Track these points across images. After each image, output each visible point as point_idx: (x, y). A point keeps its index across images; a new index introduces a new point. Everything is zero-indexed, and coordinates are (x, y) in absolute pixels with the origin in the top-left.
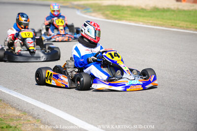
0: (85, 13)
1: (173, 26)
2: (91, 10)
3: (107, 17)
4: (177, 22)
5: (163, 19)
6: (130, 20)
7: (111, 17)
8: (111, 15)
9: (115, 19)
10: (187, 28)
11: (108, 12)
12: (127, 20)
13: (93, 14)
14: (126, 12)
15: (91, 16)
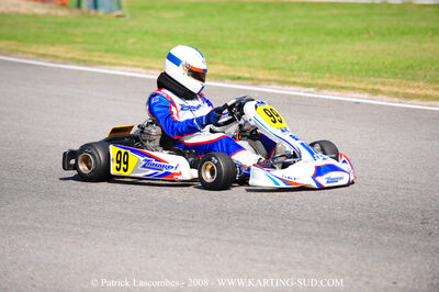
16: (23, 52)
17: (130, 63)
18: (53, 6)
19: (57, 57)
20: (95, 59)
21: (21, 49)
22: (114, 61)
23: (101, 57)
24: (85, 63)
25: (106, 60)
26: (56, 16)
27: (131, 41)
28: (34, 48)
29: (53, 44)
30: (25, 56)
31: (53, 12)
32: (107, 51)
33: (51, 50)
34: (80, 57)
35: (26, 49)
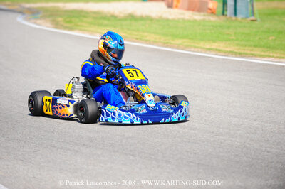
0: (28, 20)
1: (137, 39)
2: (40, 15)
3: (57, 25)
4: (146, 34)
5: (128, 29)
6: (85, 30)
7: (62, 25)
8: (62, 23)
9: (66, 28)
10: (154, 43)
11: (60, 19)
12: (80, 30)
13: (39, 21)
14: (85, 19)
15: (35, 23)
16: (195, 47)
17: (275, 55)
18: (206, 14)
19: (219, 51)
20: (249, 52)
21: (193, 45)
22: (263, 53)
23: (252, 50)
24: (241, 55)
25: (256, 53)
26: (210, 21)
27: (271, 38)
28: (202, 44)
29: (214, 41)
30: (196, 50)
31: (207, 18)
32: (255, 46)
33: (215, 45)
34: (236, 51)
35: (197, 45)
